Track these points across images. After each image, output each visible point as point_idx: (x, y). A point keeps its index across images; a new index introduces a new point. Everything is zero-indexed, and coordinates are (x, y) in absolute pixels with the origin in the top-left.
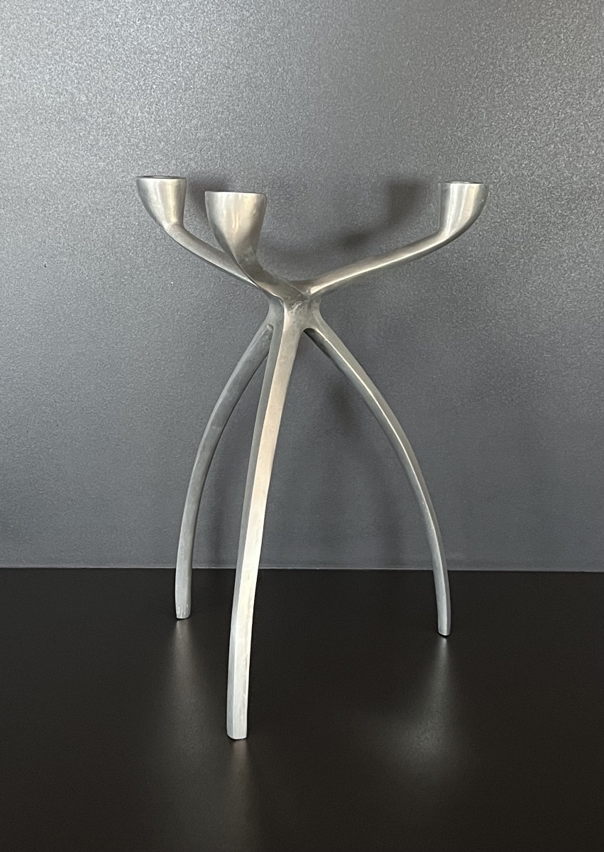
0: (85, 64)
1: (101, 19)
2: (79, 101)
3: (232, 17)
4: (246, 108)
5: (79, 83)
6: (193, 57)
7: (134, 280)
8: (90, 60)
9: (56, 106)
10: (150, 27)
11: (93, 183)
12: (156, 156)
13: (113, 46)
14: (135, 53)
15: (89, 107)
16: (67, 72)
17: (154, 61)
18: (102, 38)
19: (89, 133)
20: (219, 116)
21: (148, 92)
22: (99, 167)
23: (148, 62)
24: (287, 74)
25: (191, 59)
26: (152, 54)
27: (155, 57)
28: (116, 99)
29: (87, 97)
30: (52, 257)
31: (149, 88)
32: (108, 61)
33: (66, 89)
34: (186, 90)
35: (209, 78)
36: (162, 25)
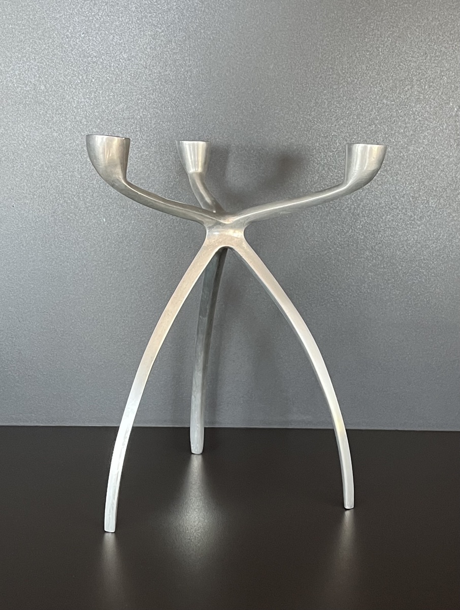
0: (45, 64)
1: (56, 32)
2: (40, 89)
3: (149, 33)
4: (158, 96)
5: (40, 77)
6: (121, 60)
7: (77, 217)
8: (48, 61)
9: (23, 93)
10: (91, 38)
11: (48, 147)
12: (94, 129)
13: (65, 51)
14: (80, 57)
15: (47, 94)
16: (31, 69)
17: (94, 62)
18: (57, 46)
19: (46, 112)
20: (140, 101)
21: (89, 84)
22: (53, 136)
23: (89, 63)
24: (188, 73)
25: (120, 61)
26: (92, 58)
27: (95, 59)
28: (66, 88)
29: (45, 87)
30: (18, 200)
31: (90, 81)
32: (61, 62)
33: (30, 81)
34: (116, 83)
35: (132, 75)
36: (99, 37)
